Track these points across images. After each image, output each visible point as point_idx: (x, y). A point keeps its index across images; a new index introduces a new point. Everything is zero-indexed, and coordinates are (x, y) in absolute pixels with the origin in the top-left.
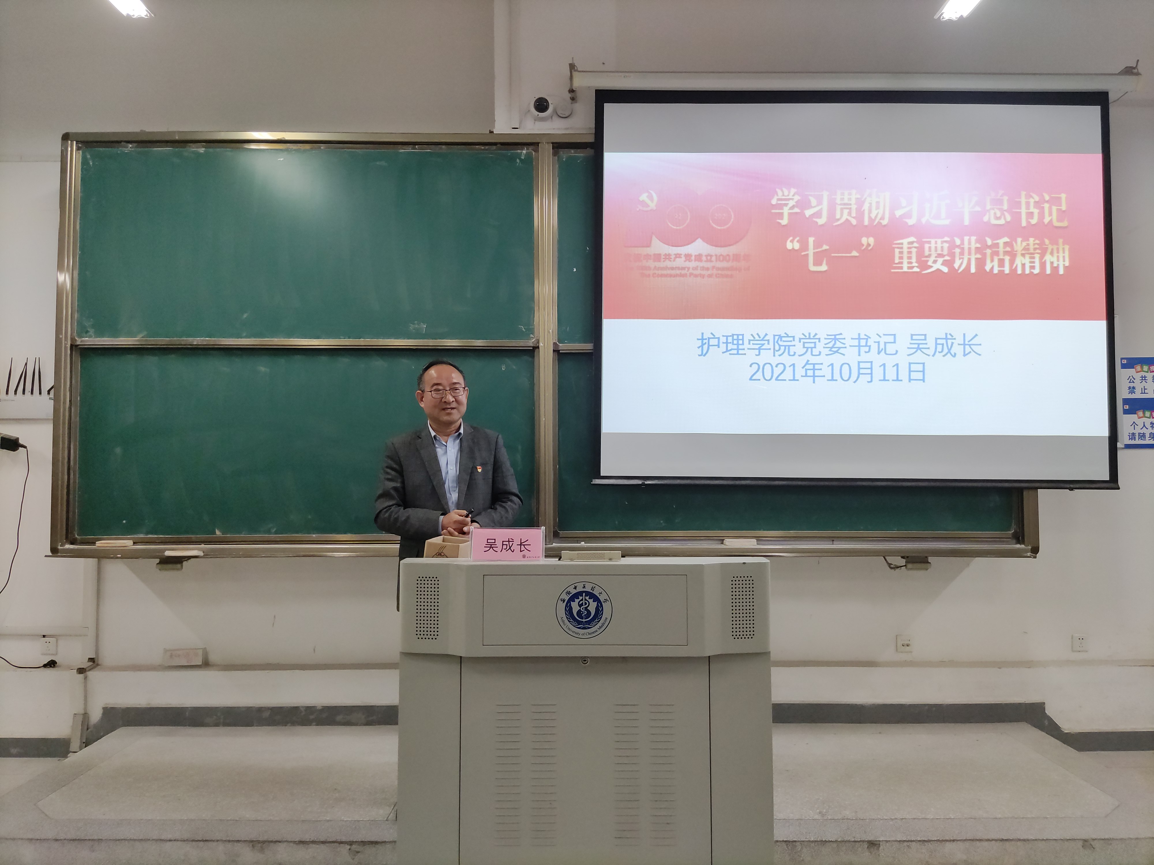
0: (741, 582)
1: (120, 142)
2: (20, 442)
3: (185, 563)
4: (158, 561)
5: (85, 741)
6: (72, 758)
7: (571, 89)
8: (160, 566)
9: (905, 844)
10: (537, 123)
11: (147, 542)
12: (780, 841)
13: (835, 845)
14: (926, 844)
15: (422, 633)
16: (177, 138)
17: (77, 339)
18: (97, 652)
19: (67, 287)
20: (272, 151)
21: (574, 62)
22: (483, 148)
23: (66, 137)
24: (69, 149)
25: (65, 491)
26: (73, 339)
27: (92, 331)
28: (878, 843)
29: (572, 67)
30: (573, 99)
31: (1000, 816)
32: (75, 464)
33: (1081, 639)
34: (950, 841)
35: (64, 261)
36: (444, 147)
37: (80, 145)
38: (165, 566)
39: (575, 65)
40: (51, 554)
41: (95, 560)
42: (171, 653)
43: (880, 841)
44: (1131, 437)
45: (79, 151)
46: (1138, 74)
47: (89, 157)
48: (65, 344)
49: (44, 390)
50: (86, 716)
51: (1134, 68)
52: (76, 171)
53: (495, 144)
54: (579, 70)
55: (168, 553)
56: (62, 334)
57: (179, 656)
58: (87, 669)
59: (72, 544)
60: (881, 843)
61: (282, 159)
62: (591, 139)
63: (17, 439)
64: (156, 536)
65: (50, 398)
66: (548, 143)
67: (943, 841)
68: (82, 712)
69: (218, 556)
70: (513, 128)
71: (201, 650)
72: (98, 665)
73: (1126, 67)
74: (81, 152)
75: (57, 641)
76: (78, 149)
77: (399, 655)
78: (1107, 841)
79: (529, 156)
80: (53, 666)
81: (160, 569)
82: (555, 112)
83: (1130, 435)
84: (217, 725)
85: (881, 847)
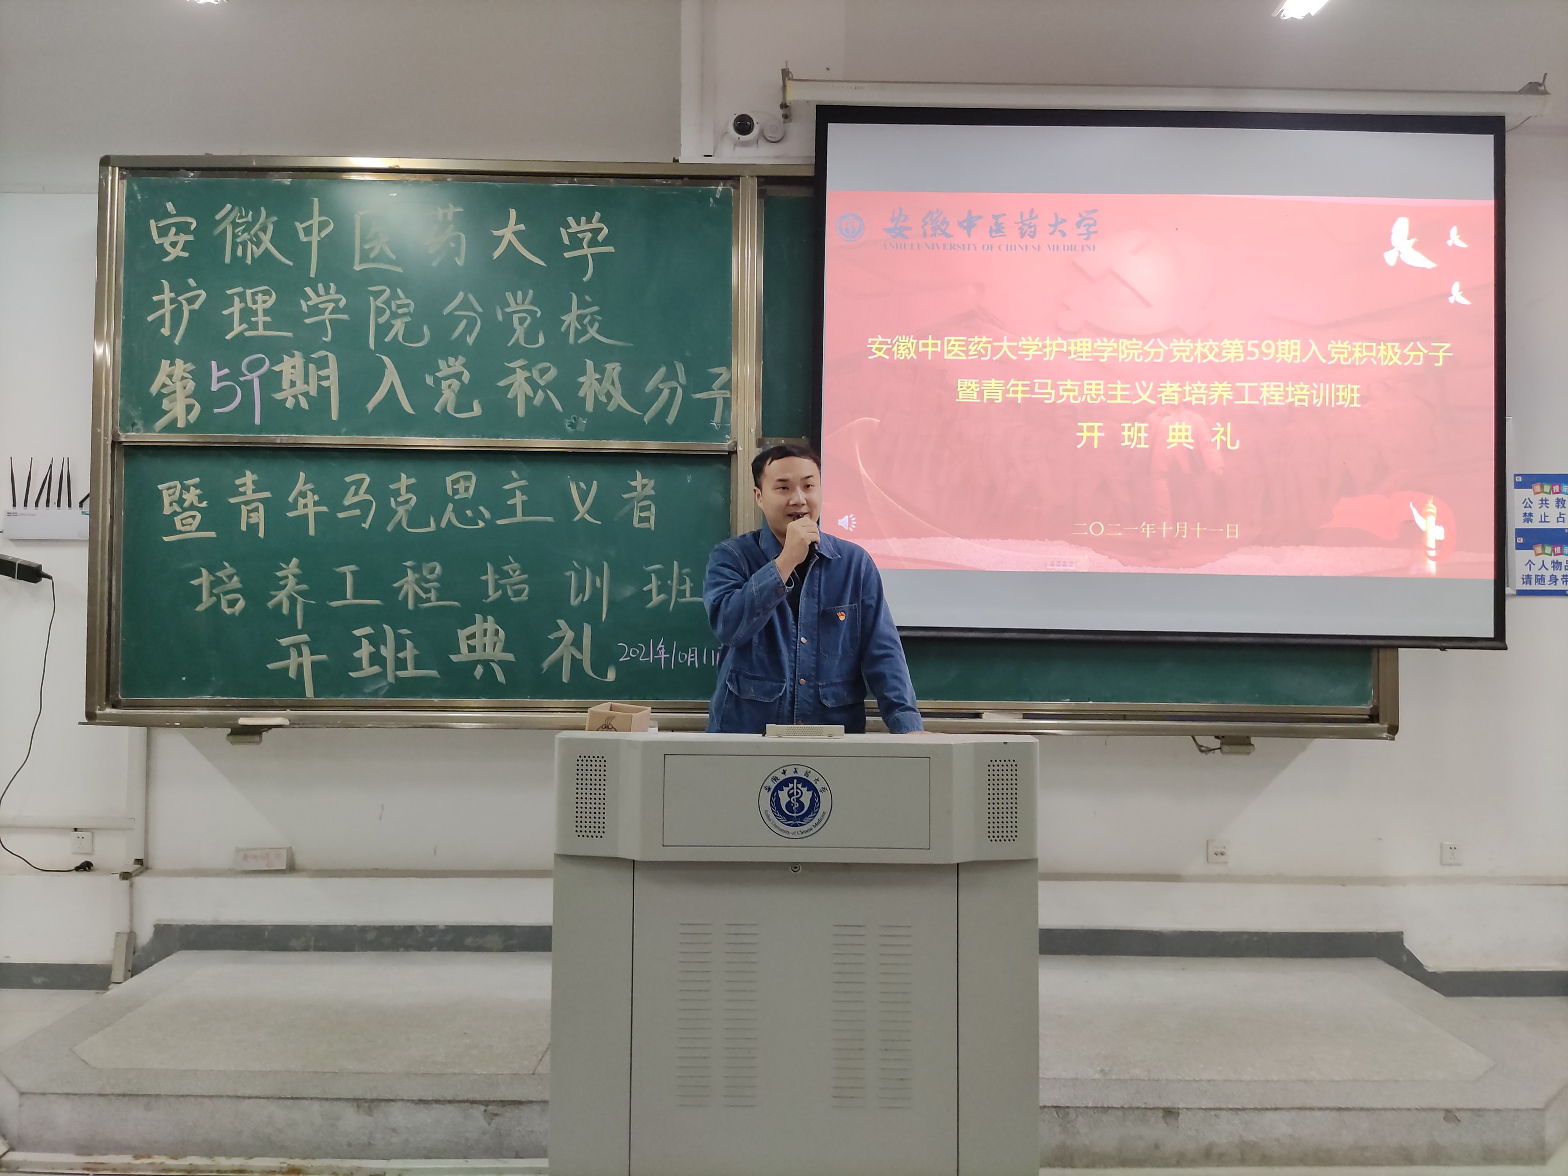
0: (1000, 768)
1: (178, 169)
2: (43, 570)
3: (264, 734)
4: (229, 731)
5: (130, 969)
6: (114, 990)
7: (784, 103)
8: (231, 737)
9: (1213, 1113)
10: (738, 149)
11: (213, 707)
12: (1048, 1107)
13: (1120, 1113)
14: (1239, 1112)
15: (583, 829)
16: (254, 164)
17: (120, 434)
18: (146, 852)
19: (107, 363)
20: (382, 183)
21: (789, 68)
22: (664, 182)
23: (105, 162)
24: (110, 178)
25: (105, 636)
26: (115, 435)
27: (140, 424)
28: (1177, 1110)
29: (785, 73)
30: (786, 117)
31: (1337, 1078)
32: (118, 601)
33: (1453, 848)
34: (1271, 1109)
35: (103, 328)
36: (611, 180)
37: (124, 173)
38: (239, 738)
39: (790, 70)
40: (86, 721)
41: (143, 730)
42: (245, 854)
43: (1179, 1108)
44: (1525, 581)
45: (122, 181)
46: (1545, 93)
47: (136, 188)
48: (104, 439)
49: (75, 501)
50: (132, 935)
51: (1540, 85)
52: (119, 208)
53: (681, 177)
54: (795, 78)
55: (242, 721)
56: (100, 427)
57: (255, 857)
58: (133, 874)
59: (114, 707)
60: (1180, 1112)
61: (394, 195)
62: (810, 172)
63: (40, 567)
64: (226, 698)
65: (83, 512)
66: (752, 177)
67: (1262, 1109)
68: (128, 931)
69: (310, 726)
70: (705, 156)
71: (286, 850)
72: (147, 868)
73: (1530, 83)
74: (125, 182)
75: (93, 837)
76: (122, 177)
77: (553, 858)
78: (1478, 1112)
79: (726, 193)
80: (87, 868)
81: (231, 743)
82: (762, 133)
83: (1524, 577)
84: (306, 949)
85: (1181, 1116)
